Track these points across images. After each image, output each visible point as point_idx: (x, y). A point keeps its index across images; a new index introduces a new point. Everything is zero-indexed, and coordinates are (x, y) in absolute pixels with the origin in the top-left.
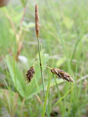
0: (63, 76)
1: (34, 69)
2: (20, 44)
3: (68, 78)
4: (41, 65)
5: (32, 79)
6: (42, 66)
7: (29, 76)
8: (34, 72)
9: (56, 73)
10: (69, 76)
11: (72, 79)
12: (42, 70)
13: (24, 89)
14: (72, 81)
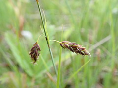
0: (76, 49)
1: (39, 45)
2: (21, 19)
3: (82, 52)
4: (47, 39)
5: (38, 58)
6: (49, 41)
7: (33, 54)
8: (39, 50)
9: (67, 47)
10: (83, 49)
11: (87, 52)
12: (50, 46)
13: (32, 68)
14: (87, 54)
